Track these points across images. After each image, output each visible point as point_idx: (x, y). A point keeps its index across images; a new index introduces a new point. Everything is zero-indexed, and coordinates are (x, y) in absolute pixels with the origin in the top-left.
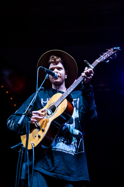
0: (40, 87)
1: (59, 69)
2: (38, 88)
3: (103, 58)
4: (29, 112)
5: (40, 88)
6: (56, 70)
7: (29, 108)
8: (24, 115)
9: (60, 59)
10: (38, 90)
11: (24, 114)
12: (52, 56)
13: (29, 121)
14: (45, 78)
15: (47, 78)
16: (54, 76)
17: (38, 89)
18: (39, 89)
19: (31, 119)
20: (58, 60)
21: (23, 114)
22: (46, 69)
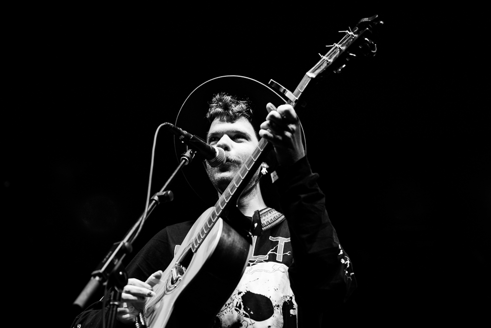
0: (159, 191)
1: (237, 136)
2: (152, 194)
3: (326, 59)
4: (116, 268)
5: (162, 193)
6: (225, 140)
7: (118, 256)
8: (97, 278)
9: (244, 106)
10: (151, 201)
11: (99, 275)
12: (218, 96)
13: (115, 300)
14: (180, 162)
15: (187, 163)
16: (213, 160)
17: (151, 196)
18: (156, 198)
19: (120, 294)
20: (236, 108)
21: (95, 276)
22: (185, 132)
